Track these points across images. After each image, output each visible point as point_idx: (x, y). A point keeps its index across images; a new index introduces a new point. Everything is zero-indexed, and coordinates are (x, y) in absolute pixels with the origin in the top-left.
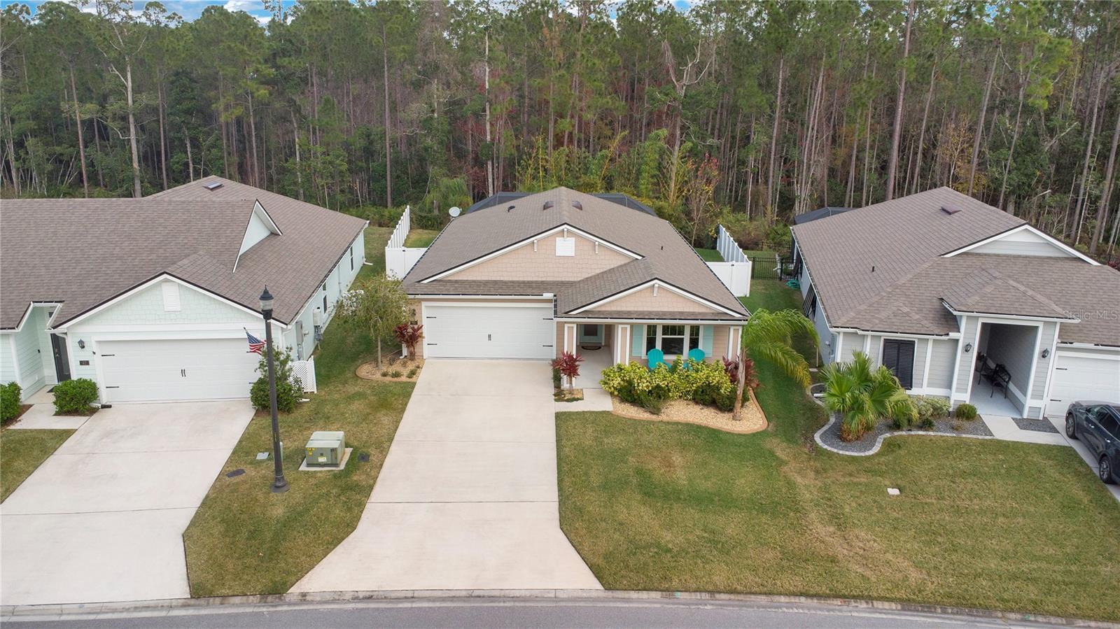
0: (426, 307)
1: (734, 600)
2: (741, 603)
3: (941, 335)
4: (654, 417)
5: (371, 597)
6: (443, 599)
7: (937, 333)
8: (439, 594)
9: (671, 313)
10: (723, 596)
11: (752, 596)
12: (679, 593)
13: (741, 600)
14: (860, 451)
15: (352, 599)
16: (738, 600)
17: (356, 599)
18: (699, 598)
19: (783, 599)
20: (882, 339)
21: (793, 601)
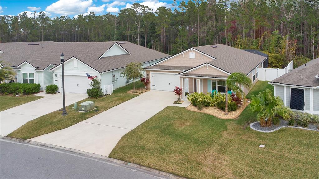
0: (152, 73)
1: (147, 170)
2: (148, 172)
3: (314, 87)
4: (198, 111)
5: (44, 145)
6: (61, 150)
7: (312, 86)
8: (61, 148)
9: (213, 75)
10: (144, 168)
11: (154, 170)
12: (130, 163)
13: (149, 171)
14: (265, 131)
15: (40, 145)
16: (148, 170)
17: (41, 145)
18: (135, 166)
19: (164, 173)
20: (290, 88)
21: (167, 175)
